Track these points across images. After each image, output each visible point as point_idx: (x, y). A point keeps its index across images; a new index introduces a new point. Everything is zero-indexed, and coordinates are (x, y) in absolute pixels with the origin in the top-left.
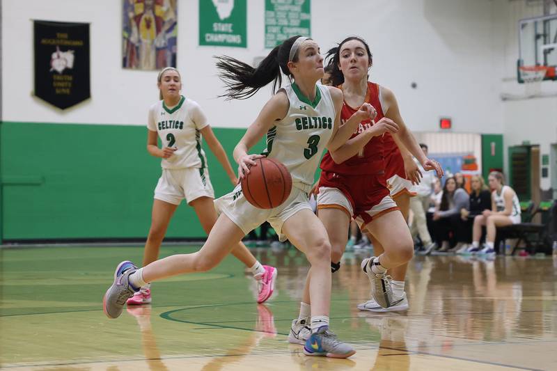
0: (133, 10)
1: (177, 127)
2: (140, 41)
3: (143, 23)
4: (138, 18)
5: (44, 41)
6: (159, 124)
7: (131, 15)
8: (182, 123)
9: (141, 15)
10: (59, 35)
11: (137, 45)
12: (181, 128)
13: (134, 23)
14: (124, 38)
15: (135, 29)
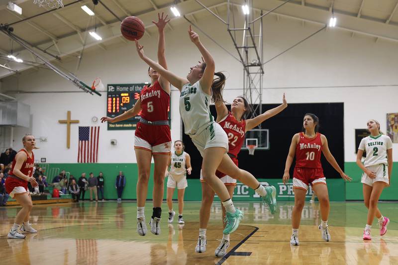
0: (390, 123)
1: (379, 144)
2: (393, 133)
3: (394, 127)
4: (392, 126)
5: (359, 136)
6: (369, 144)
7: (390, 125)
8: (382, 143)
9: (393, 125)
10: (364, 133)
11: (392, 134)
12: (382, 144)
13: (391, 128)
14: (387, 133)
15: (391, 129)
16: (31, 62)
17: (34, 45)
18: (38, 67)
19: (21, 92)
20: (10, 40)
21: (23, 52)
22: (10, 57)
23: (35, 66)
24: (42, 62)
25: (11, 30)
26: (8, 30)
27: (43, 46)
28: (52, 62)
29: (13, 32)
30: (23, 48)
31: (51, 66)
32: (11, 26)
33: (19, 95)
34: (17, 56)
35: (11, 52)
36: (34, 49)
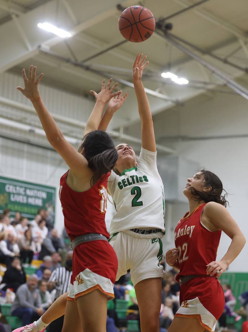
16: (200, 82)
17: (207, 51)
18: (213, 91)
19: (185, 138)
20: (167, 45)
21: (188, 64)
22: (166, 75)
23: (209, 90)
24: (221, 82)
25: (169, 27)
26: (163, 28)
27: (222, 52)
28: (239, 80)
29: (173, 32)
30: (187, 58)
31: (237, 88)
32: (168, 21)
33: (181, 145)
34: (179, 73)
35: (168, 67)
36: (207, 57)
